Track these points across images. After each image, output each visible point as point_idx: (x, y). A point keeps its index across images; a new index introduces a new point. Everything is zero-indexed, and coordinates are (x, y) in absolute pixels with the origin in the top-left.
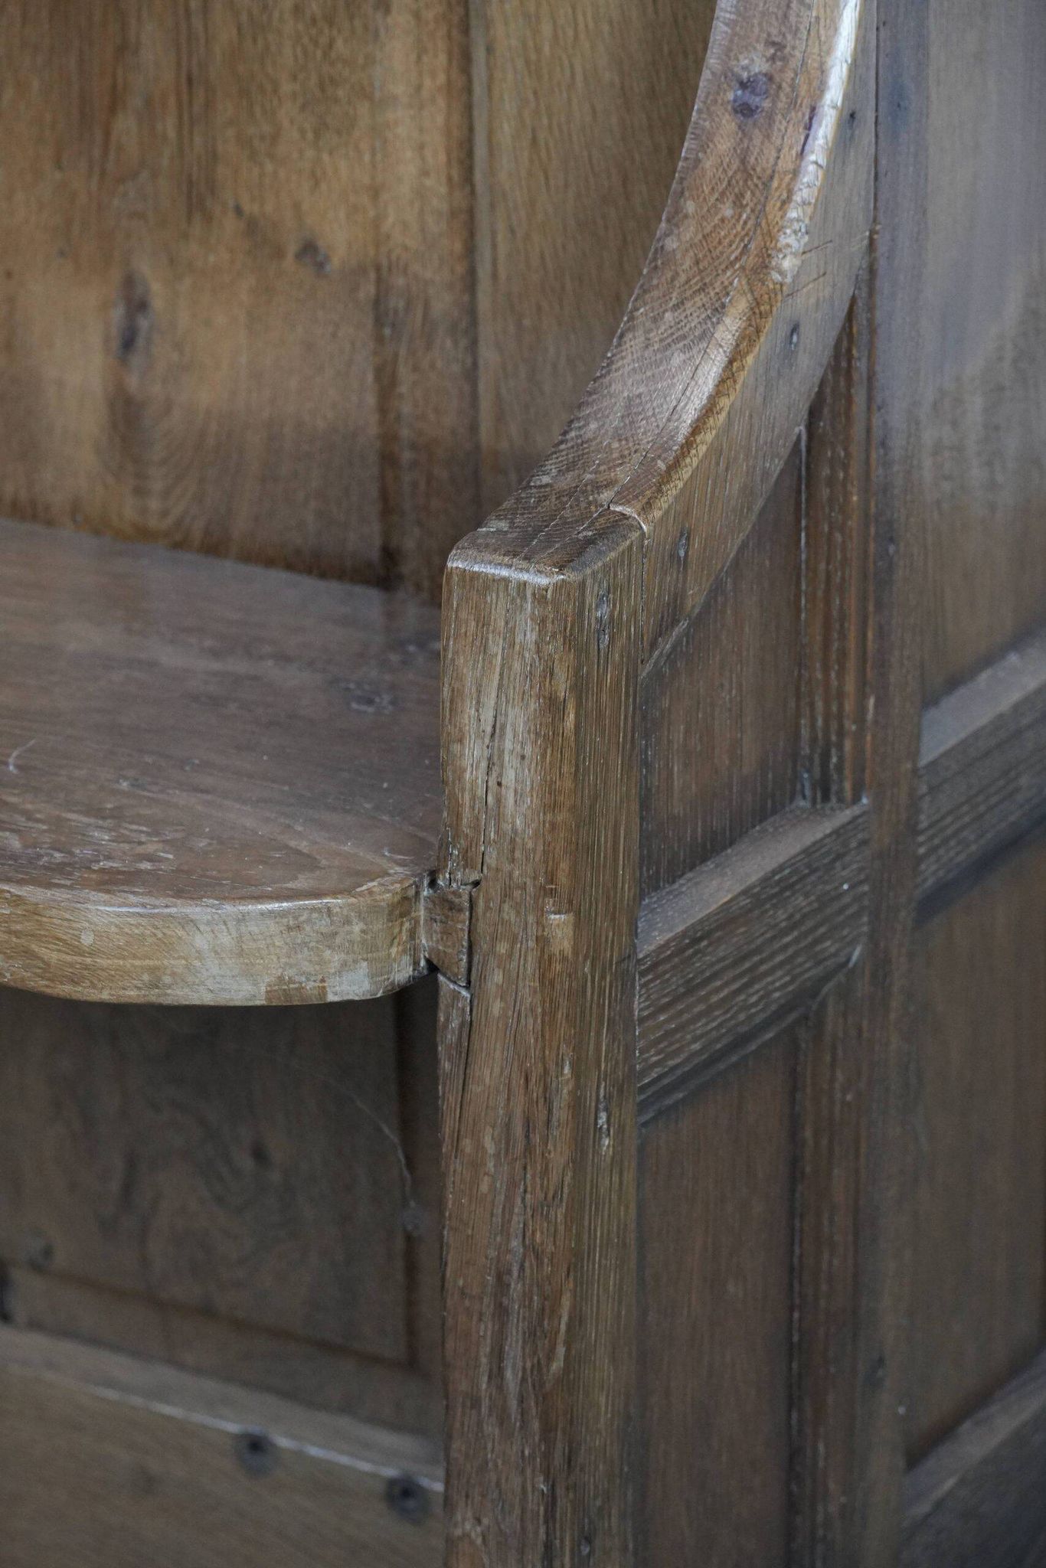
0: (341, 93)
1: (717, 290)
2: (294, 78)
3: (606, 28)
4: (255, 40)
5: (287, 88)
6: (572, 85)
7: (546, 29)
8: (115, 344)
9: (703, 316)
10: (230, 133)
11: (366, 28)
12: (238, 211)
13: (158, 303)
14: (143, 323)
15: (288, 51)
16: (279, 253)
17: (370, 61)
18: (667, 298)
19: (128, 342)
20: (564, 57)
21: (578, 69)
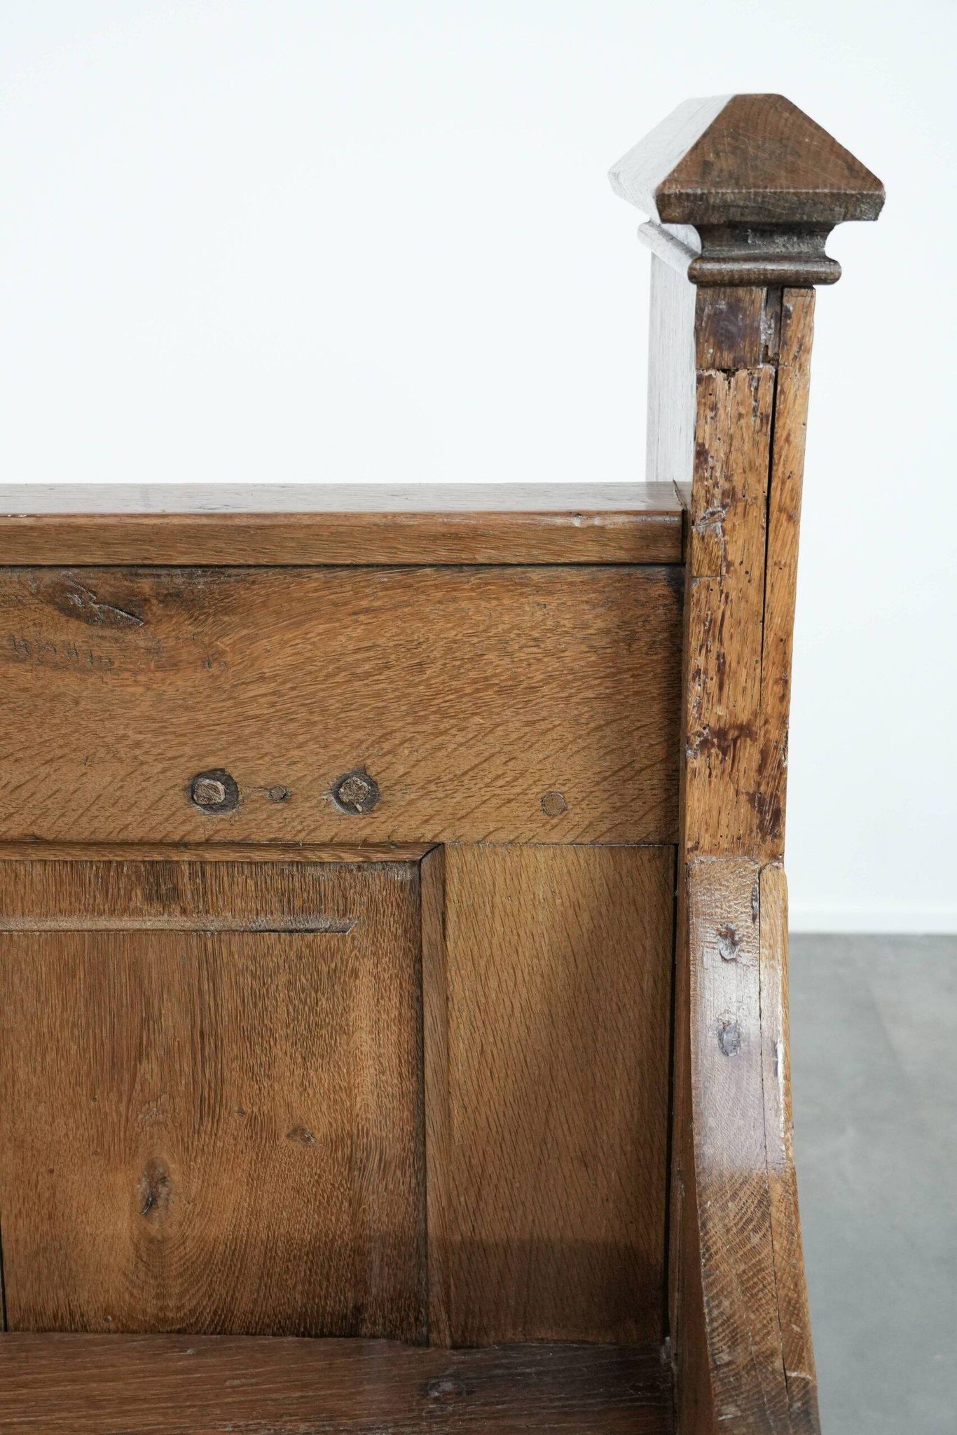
0: (324, 1032)
1: (756, 1180)
2: (288, 1026)
3: (538, 979)
4: (255, 1005)
5: (281, 1032)
6: (512, 1015)
7: (493, 983)
8: (140, 1205)
9: (756, 1202)
10: (235, 1065)
11: (344, 990)
12: (242, 1112)
13: (176, 1177)
14: (163, 1190)
15: (282, 1009)
16: (275, 1136)
17: (346, 1010)
18: (724, 1191)
19: (151, 1203)
20: (507, 1000)
21: (517, 1005)
